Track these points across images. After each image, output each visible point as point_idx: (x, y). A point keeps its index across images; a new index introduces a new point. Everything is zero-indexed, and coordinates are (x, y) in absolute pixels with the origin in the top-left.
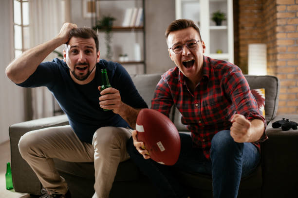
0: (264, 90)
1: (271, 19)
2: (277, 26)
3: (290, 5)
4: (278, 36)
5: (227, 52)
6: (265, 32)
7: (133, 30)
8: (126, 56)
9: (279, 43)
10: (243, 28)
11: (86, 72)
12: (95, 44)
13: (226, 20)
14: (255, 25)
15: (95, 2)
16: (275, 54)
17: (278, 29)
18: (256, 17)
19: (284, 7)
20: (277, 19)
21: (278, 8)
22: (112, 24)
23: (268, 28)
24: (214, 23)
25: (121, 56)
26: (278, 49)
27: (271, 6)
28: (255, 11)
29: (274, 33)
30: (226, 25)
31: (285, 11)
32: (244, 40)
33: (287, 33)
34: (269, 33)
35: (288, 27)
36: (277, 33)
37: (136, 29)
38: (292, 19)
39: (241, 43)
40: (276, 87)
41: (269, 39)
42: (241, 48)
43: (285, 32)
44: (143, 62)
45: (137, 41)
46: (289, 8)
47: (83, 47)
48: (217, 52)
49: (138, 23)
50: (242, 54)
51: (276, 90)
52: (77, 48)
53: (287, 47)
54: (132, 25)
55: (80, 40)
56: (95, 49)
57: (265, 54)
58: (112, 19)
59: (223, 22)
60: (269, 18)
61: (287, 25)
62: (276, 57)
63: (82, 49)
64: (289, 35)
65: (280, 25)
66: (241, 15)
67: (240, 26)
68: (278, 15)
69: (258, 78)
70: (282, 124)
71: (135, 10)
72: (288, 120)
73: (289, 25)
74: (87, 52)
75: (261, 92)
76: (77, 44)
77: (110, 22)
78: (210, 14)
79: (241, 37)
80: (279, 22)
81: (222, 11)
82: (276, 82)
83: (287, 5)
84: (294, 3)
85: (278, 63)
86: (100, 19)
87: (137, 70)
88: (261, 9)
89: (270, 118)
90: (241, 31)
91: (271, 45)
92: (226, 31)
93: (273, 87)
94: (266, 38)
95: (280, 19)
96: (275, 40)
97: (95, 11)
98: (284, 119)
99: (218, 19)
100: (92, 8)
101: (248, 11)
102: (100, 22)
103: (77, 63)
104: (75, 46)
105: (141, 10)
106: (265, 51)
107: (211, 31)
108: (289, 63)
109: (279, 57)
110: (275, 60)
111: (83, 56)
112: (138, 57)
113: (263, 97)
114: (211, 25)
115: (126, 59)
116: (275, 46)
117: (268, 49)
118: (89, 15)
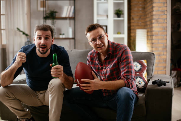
0: (146, 60)
1: (150, 15)
2: (153, 19)
3: (161, 7)
4: (154, 25)
5: (123, 33)
6: (146, 22)
7: (68, 19)
8: (63, 34)
9: (154, 29)
10: (133, 19)
11: (45, 50)
12: (51, 34)
13: (123, 14)
14: (140, 18)
15: (45, 2)
16: (152, 36)
17: (154, 21)
18: (141, 12)
19: (157, 8)
20: (153, 15)
21: (154, 9)
22: (55, 15)
23: (148, 20)
24: (116, 16)
25: (61, 34)
26: (154, 33)
27: (150, 7)
28: (141, 9)
29: (152, 23)
30: (123, 17)
31: (158, 11)
32: (133, 26)
33: (159, 24)
34: (148, 23)
35: (159, 20)
36: (153, 23)
37: (70, 18)
38: (162, 15)
39: (132, 28)
40: (153, 59)
41: (148, 26)
42: (132, 31)
43: (158, 23)
44: (74, 38)
45: (70, 26)
46: (160, 9)
47: (44, 36)
48: (118, 34)
49: (71, 15)
50: (132, 35)
51: (153, 61)
52: (41, 36)
53: (159, 32)
54: (67, 16)
55: (43, 32)
56: (51, 37)
57: (146, 35)
58: (56, 12)
59: (122, 16)
60: (148, 14)
61: (159, 19)
62: (152, 38)
63: (43, 37)
64: (160, 25)
65: (155, 19)
66: (132, 11)
67: (131, 18)
68: (154, 13)
69: (143, 54)
70: (158, 82)
71: (70, 7)
72: (161, 80)
73: (160, 19)
74: (46, 38)
75: (145, 62)
76: (41, 34)
77: (54, 14)
78: (114, 11)
79: (132, 24)
80: (154, 17)
81: (121, 9)
82: (153, 56)
83: (159, 7)
84: (163, 6)
85: (153, 41)
86: (48, 12)
87: (70, 43)
88: (144, 8)
89: (150, 77)
90: (132, 21)
91: (149, 30)
92: (123, 21)
93: (152, 59)
94: (147, 25)
95: (155, 15)
96: (152, 28)
97: (45, 7)
98: (159, 79)
99: (118, 13)
100: (44, 5)
101: (136, 9)
102: (48, 14)
103: (41, 44)
104: (40, 35)
105: (73, 7)
106: (146, 33)
107: (115, 21)
108: (160, 41)
109: (154, 37)
110: (152, 39)
111: (44, 41)
112: (71, 36)
113: (146, 65)
114: (114, 17)
115: (64, 37)
116: (152, 31)
117: (148, 32)
118: (42, 9)
